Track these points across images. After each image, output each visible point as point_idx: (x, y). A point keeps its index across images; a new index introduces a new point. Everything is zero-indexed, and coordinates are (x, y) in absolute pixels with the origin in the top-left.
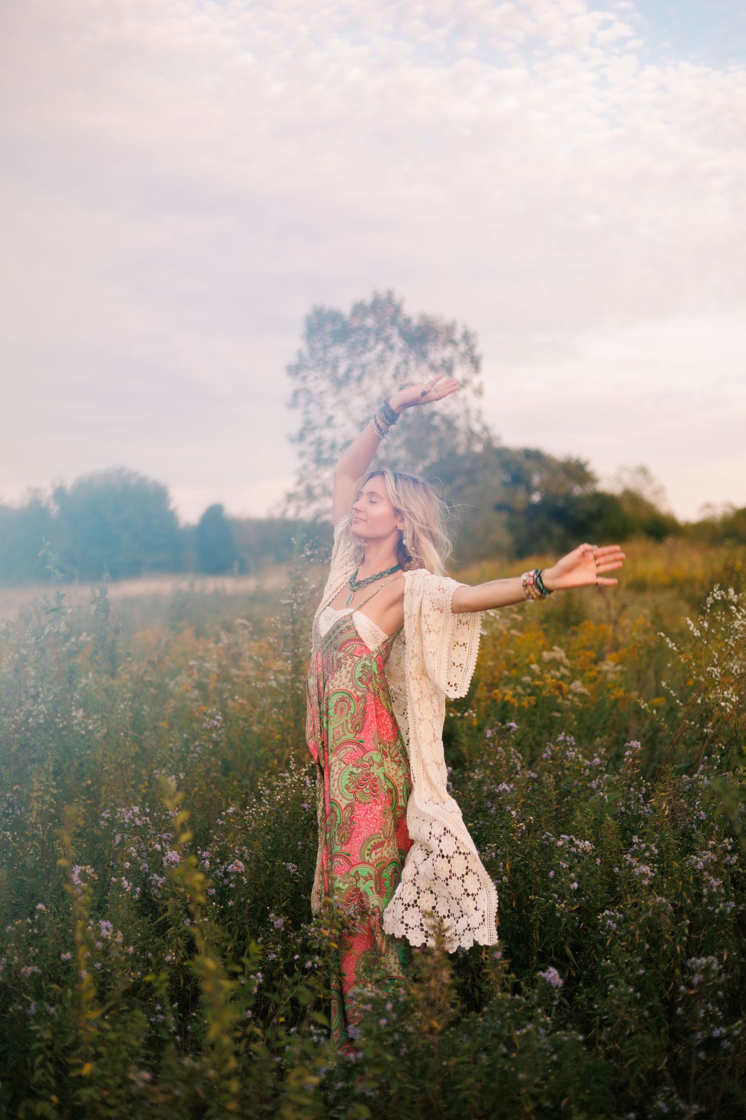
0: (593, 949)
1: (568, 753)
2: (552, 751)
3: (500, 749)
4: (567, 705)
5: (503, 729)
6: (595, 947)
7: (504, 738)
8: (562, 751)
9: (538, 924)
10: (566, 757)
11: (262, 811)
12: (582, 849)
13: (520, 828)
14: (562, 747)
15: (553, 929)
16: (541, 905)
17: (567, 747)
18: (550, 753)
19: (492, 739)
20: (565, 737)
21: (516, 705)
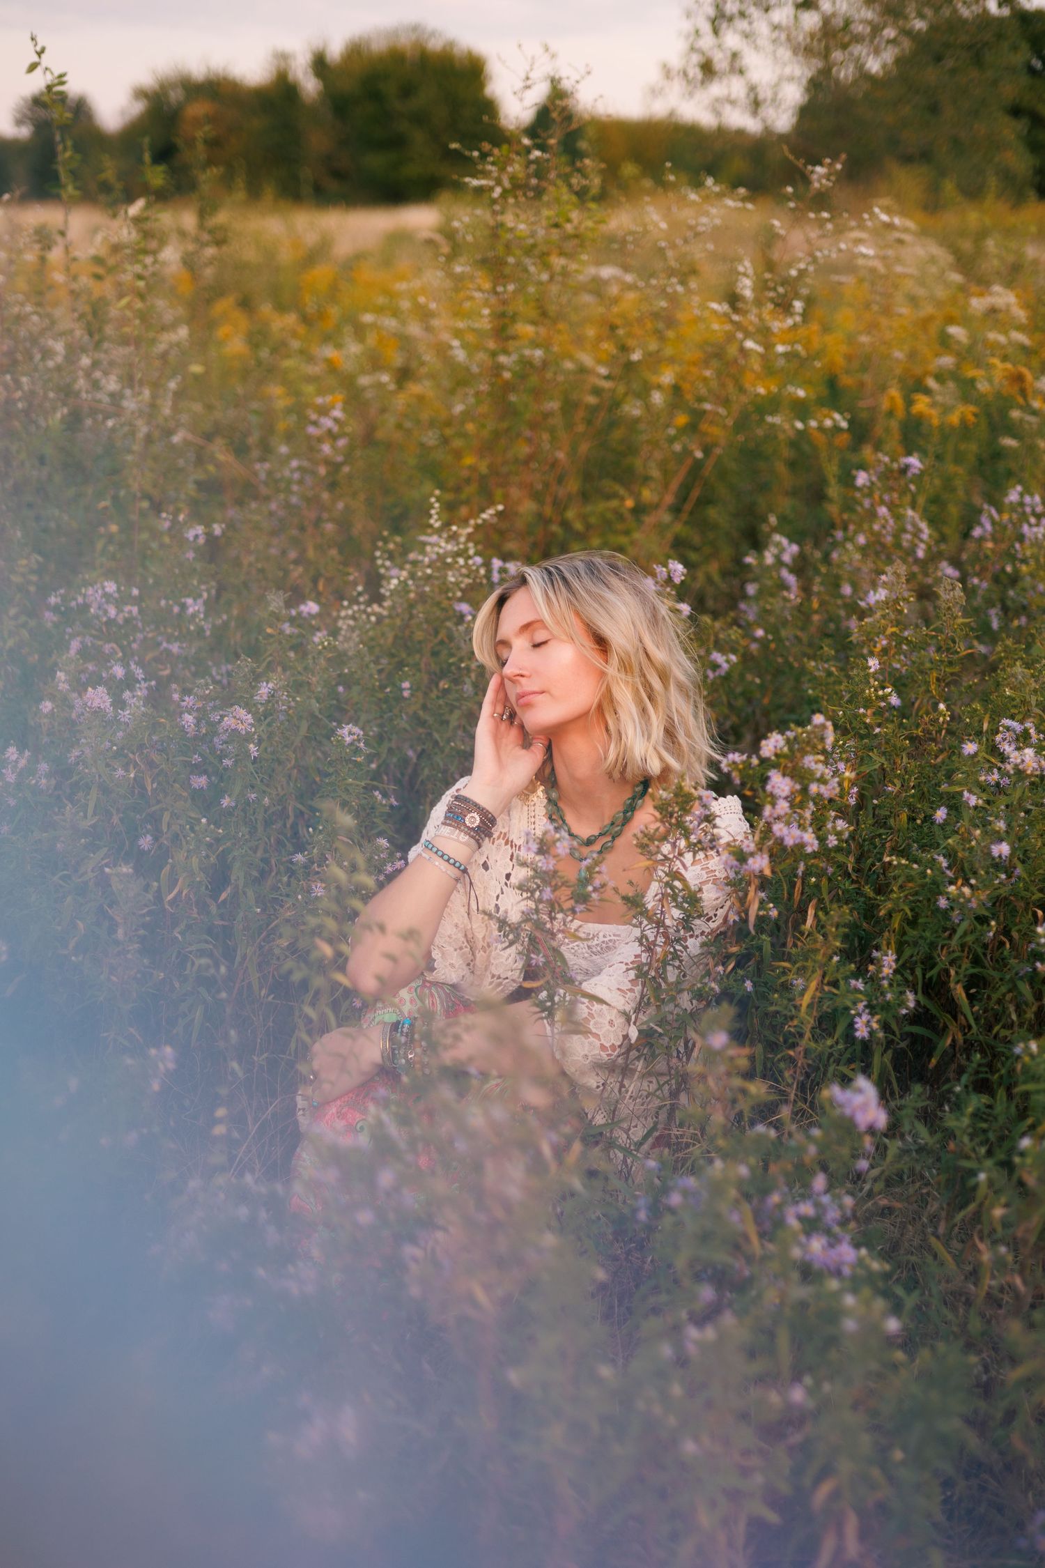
0: (1010, 991)
1: (1026, 528)
2: (993, 523)
3: (883, 511)
4: (1030, 424)
5: (892, 471)
6: (1014, 988)
7: (892, 489)
8: (1014, 524)
9: (896, 923)
10: (1021, 538)
11: (374, 614)
12: (1016, 765)
13: (884, 698)
14: (1015, 516)
15: (927, 934)
16: (910, 879)
17: (1024, 518)
18: (989, 527)
19: (869, 490)
20: (1021, 495)
21: (935, 422)
